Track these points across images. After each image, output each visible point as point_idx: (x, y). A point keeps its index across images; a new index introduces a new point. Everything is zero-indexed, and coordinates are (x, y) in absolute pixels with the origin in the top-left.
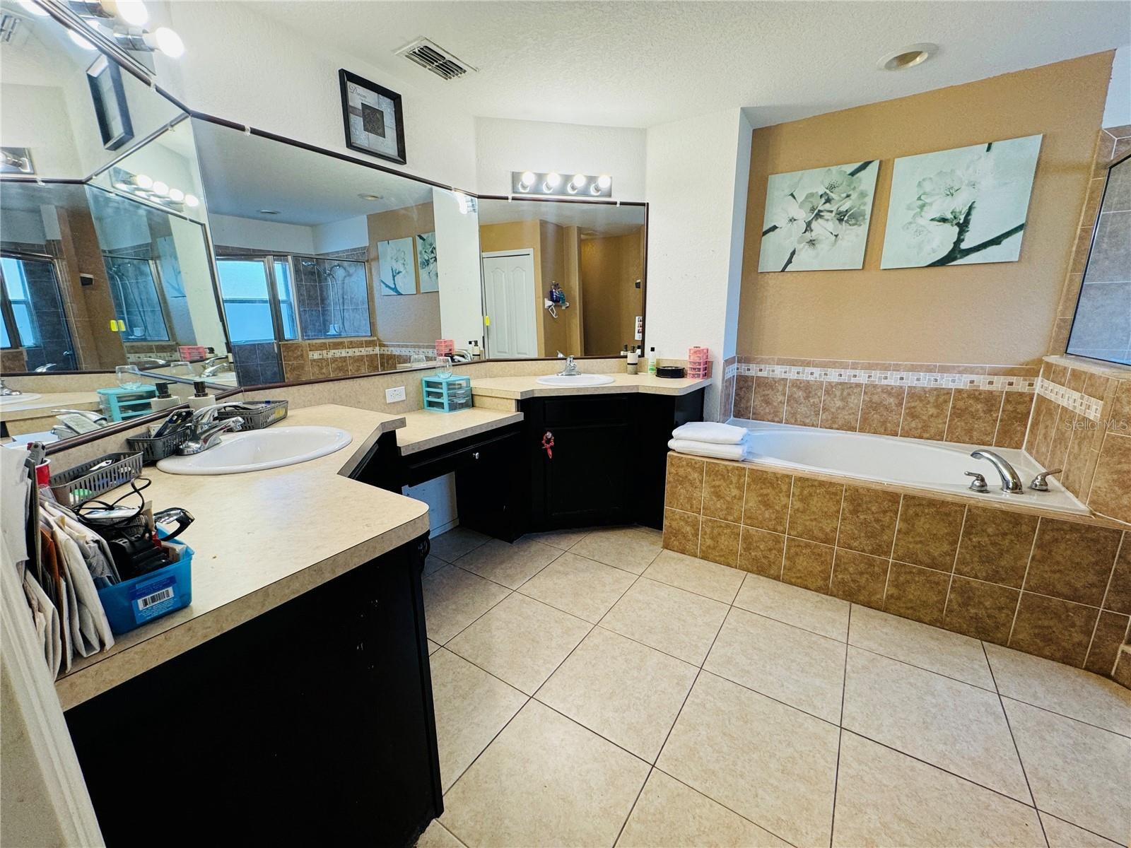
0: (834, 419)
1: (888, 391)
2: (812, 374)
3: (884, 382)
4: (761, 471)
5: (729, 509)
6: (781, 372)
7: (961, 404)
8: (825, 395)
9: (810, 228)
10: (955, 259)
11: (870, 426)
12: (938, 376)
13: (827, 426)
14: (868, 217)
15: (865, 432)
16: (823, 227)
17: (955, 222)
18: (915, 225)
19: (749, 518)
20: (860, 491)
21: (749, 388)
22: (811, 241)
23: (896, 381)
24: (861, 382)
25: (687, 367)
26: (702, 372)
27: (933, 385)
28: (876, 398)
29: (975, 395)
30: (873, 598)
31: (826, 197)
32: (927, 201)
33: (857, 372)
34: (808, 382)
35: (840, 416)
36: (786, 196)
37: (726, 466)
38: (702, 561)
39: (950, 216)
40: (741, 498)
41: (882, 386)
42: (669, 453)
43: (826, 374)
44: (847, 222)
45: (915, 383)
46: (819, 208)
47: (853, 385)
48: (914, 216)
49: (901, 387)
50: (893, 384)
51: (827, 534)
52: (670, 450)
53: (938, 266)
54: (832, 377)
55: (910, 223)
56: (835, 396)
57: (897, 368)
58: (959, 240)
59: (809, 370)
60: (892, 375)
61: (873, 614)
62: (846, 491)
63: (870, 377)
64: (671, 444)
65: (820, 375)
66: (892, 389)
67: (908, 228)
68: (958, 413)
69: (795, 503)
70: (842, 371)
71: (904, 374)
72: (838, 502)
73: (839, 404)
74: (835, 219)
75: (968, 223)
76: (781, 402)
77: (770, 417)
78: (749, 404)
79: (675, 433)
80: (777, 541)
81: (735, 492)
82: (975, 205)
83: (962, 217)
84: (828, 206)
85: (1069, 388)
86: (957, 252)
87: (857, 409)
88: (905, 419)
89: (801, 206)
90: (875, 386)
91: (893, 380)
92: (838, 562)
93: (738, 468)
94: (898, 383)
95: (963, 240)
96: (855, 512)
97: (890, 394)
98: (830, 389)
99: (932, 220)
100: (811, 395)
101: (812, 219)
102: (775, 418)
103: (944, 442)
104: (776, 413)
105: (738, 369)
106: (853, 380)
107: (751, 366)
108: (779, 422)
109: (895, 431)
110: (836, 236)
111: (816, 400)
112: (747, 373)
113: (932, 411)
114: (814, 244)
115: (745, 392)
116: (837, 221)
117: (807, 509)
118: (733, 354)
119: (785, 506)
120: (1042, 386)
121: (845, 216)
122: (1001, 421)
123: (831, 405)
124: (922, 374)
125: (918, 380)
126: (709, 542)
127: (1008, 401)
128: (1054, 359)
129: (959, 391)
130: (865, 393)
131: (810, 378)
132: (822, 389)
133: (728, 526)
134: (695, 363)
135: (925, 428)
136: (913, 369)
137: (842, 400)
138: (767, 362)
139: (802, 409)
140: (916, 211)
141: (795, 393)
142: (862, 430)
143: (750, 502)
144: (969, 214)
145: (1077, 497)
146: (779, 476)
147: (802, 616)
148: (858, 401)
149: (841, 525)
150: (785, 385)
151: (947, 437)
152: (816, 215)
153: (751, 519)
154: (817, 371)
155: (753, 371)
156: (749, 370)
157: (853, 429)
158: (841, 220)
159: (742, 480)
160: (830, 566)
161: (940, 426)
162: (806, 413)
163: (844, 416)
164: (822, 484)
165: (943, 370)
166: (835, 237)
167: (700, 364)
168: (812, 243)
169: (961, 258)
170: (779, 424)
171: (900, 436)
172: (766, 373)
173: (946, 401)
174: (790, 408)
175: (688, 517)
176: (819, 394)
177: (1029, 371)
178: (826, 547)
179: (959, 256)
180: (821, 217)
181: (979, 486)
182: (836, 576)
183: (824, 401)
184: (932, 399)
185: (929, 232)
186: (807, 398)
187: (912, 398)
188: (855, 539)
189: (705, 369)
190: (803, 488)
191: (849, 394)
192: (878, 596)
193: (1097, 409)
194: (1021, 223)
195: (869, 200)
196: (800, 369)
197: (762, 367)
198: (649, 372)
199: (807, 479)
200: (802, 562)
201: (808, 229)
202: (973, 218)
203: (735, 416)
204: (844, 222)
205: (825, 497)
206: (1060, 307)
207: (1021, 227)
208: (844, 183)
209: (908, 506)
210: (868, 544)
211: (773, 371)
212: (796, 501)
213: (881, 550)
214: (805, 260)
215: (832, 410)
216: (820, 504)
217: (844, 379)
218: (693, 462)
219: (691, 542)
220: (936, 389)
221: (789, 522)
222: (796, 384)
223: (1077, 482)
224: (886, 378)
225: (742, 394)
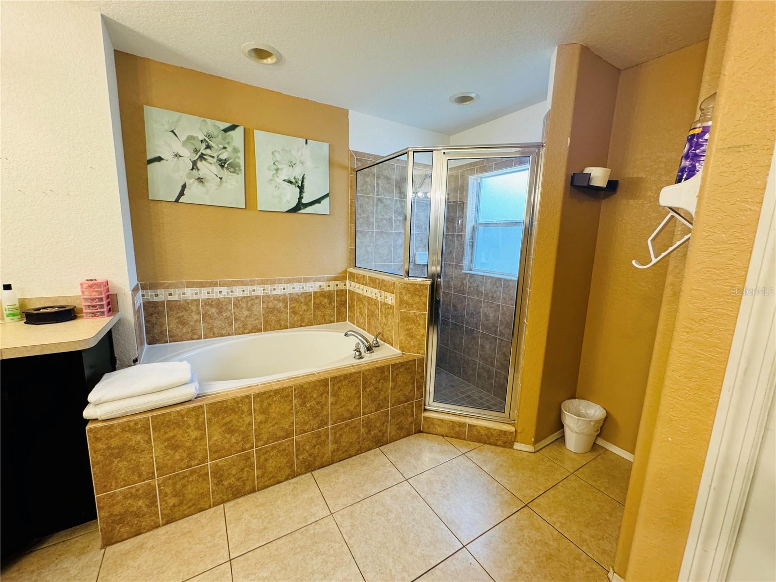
0: (245, 326)
1: (277, 298)
2: (221, 293)
3: (274, 293)
4: (220, 402)
5: (191, 456)
6: (192, 294)
7: (317, 301)
8: (234, 308)
9: (197, 167)
10: (300, 209)
11: (271, 325)
12: (303, 284)
13: (240, 333)
14: (242, 168)
15: (268, 331)
16: (208, 168)
17: (297, 185)
18: (274, 182)
19: (216, 452)
20: (305, 386)
21: (161, 314)
22: (199, 178)
23: (281, 291)
24: (259, 294)
25: (81, 304)
26: (105, 309)
27: (302, 291)
28: (271, 305)
29: (323, 294)
30: (324, 459)
31: (206, 144)
32: (279, 167)
33: (255, 287)
34: (219, 299)
35: (249, 323)
36: (167, 131)
37: (178, 412)
38: (168, 527)
39: (293, 181)
40: (203, 437)
41: (272, 295)
42: (88, 427)
43: (232, 292)
44: (227, 168)
45: (292, 291)
46: (201, 151)
47: (254, 298)
48: (273, 175)
49: (285, 295)
50: (279, 293)
51: (287, 430)
52: (87, 421)
53: (292, 212)
54: (237, 293)
55: (272, 180)
56: (242, 308)
57: (280, 282)
58: (300, 198)
59: (217, 289)
60: (278, 287)
61: (328, 472)
62: (295, 390)
63: (264, 290)
64: (87, 413)
65: (228, 293)
66: (280, 297)
67: (271, 183)
68: (318, 306)
69: (257, 417)
70: (244, 288)
71: (285, 286)
72: (291, 401)
73: (246, 313)
74: (217, 164)
75: (304, 187)
76: (197, 321)
77: (188, 336)
78: (163, 329)
79: (92, 397)
80: (248, 458)
81: (195, 434)
82: (305, 176)
83: (300, 182)
84: (208, 151)
85: (370, 287)
86: (301, 205)
87: (259, 314)
88: (291, 316)
89: (185, 144)
90: (268, 296)
91: (278, 290)
92: (298, 447)
93: (194, 409)
94: (283, 292)
95: (302, 198)
96: (303, 404)
97: (279, 300)
98: (237, 302)
99: (284, 180)
100: (223, 310)
101: (197, 159)
102: (194, 336)
103: (313, 326)
104: (194, 331)
105: (143, 296)
106: (253, 294)
107: (158, 291)
108: (198, 339)
109: (286, 325)
110: (221, 178)
111: (229, 314)
112: (156, 299)
113: (304, 308)
114: (202, 182)
115: (156, 318)
116: (220, 167)
117: (269, 418)
118: (135, 282)
119: (250, 424)
120: (350, 285)
121: (225, 163)
122: (336, 307)
123: (240, 315)
124: (295, 284)
125: (293, 288)
126: (172, 501)
127: (337, 295)
128: (351, 270)
129: (315, 293)
130: (263, 302)
131: (219, 296)
132: (231, 304)
133: (192, 473)
134: (93, 300)
135: (302, 319)
136: (289, 281)
137: (248, 310)
138: (176, 286)
139: (218, 323)
140: (273, 173)
141: (209, 311)
142: (266, 330)
143: (215, 435)
144: (303, 182)
145: (392, 346)
146: (238, 400)
147: (291, 515)
148: (259, 309)
149: (296, 418)
150: (198, 305)
151: (314, 323)
152: (200, 156)
153: (217, 452)
154: (225, 290)
155: (162, 295)
156: (157, 295)
157: (259, 330)
158: (222, 166)
159: (201, 419)
160: (293, 455)
161: (309, 316)
162: (222, 326)
163: (251, 322)
164: (276, 392)
165: (306, 280)
166: (220, 180)
167: (101, 299)
168: (200, 180)
169: (304, 209)
170: (199, 340)
171: (290, 328)
172: (177, 296)
173: (310, 300)
174: (206, 324)
175: (137, 490)
176: (229, 308)
177: (342, 277)
178: (288, 441)
179: (302, 207)
180: (205, 159)
181: (358, 355)
182: (298, 459)
183: (234, 313)
184: (303, 300)
185: (284, 189)
186: (220, 313)
187: (292, 301)
188: (306, 424)
189: (109, 304)
190: (262, 402)
191: (252, 305)
192: (326, 456)
193: (392, 299)
194: (327, 193)
195: (241, 155)
196: (210, 289)
197: (172, 291)
198: (7, 319)
199: (264, 393)
200: (271, 465)
201: (195, 167)
202: (305, 184)
203: (149, 343)
204: (225, 169)
205: (280, 402)
206: (349, 242)
207: (327, 195)
208: (220, 136)
209: (334, 385)
210: (314, 423)
211: (184, 294)
212: (258, 415)
213: (323, 423)
214: (194, 194)
215: (242, 319)
216: (278, 409)
217: (247, 294)
218: (132, 424)
219: (147, 516)
220: (304, 293)
221: (255, 436)
222: (208, 303)
223: (390, 337)
224: (274, 289)
225: (154, 319)
